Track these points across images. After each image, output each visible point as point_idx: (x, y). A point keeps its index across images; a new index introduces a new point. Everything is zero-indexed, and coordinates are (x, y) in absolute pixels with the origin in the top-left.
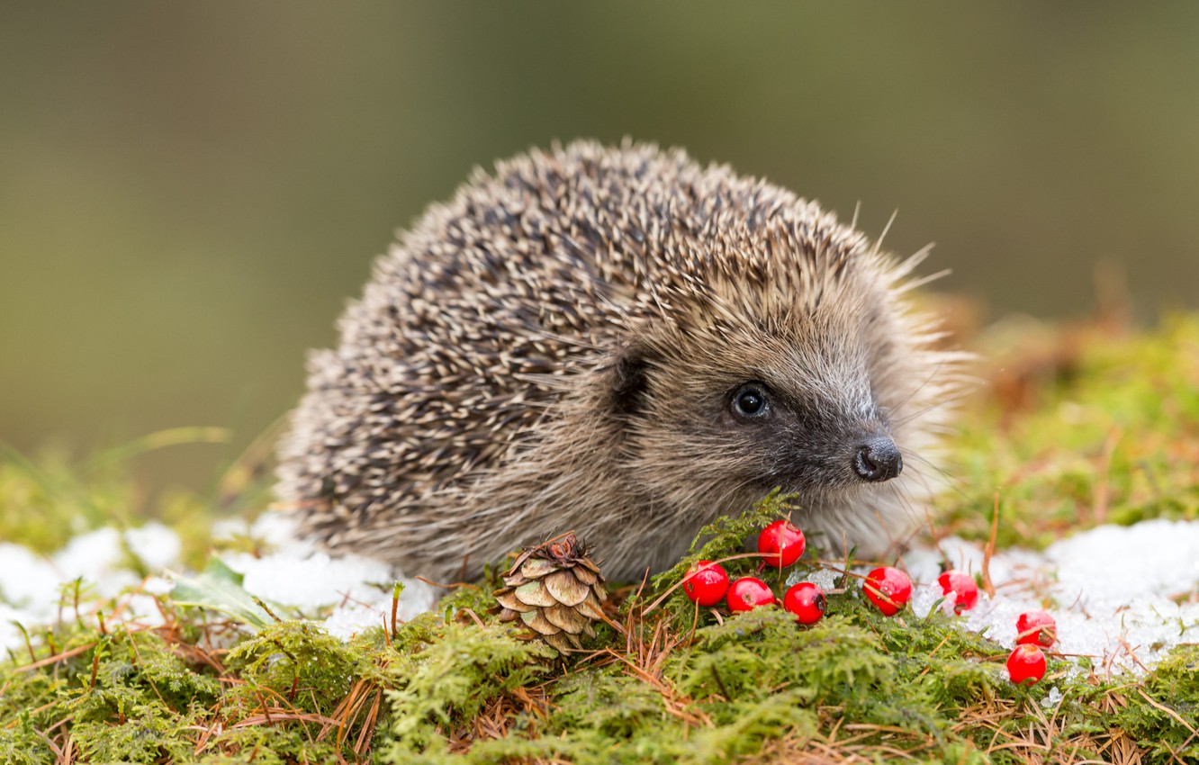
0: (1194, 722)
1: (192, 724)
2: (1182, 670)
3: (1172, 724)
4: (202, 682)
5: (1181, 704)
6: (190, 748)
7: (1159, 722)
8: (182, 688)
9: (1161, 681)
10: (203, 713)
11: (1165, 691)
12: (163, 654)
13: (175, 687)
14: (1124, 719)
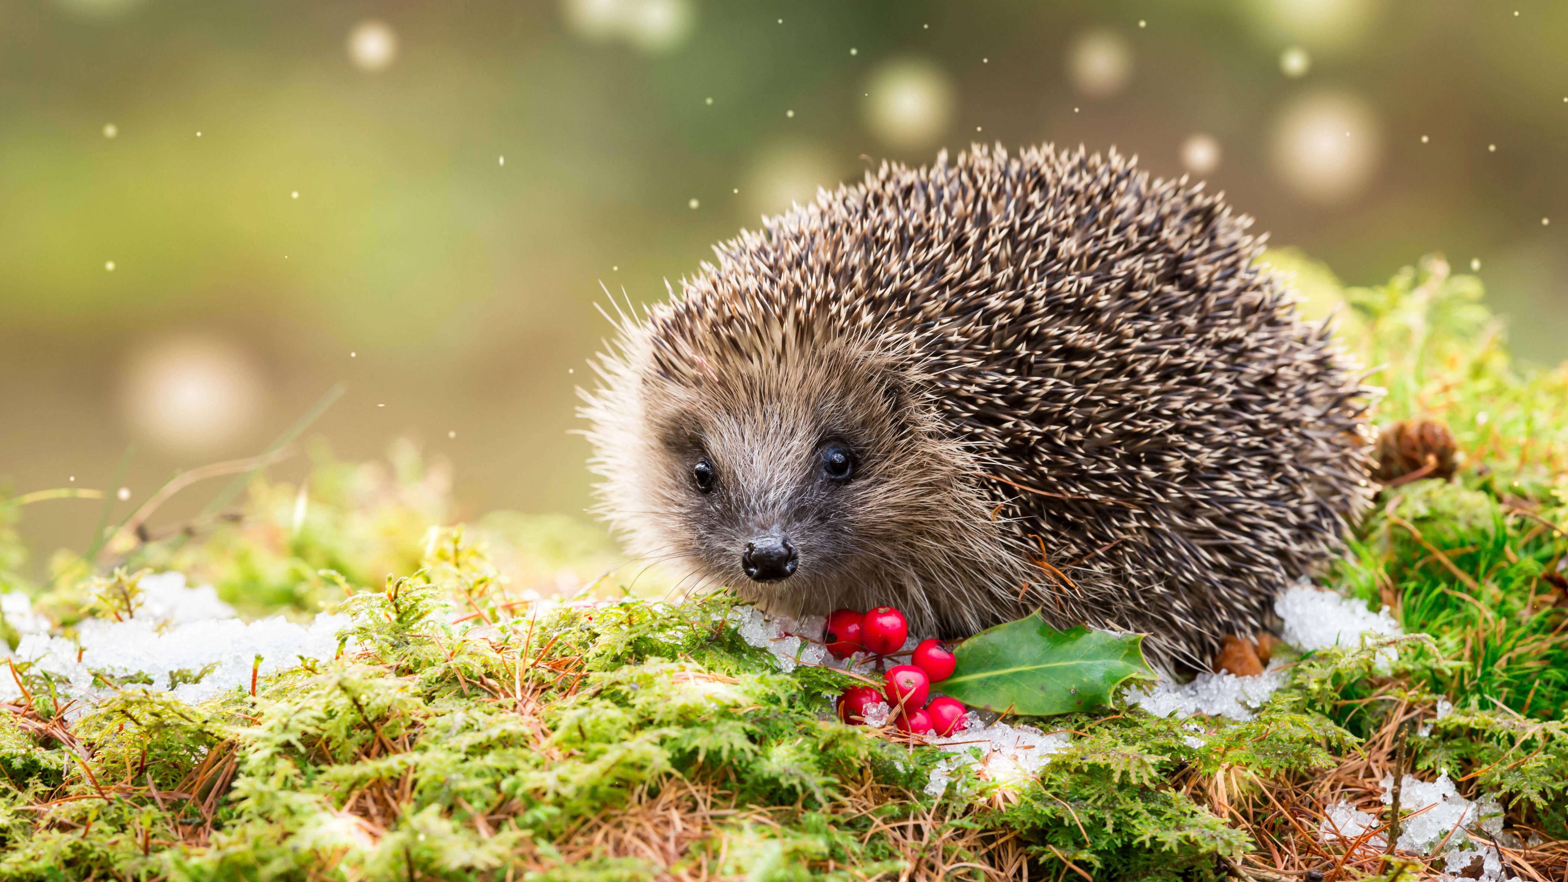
0: (1087, 821)
1: (29, 803)
2: (1075, 763)
3: (1066, 823)
4: (46, 758)
5: (1074, 801)
6: (29, 827)
7: (1051, 819)
8: (25, 765)
9: (1054, 776)
10: (41, 788)
11: (1059, 787)
12: (7, 730)
13: (17, 764)
14: (1016, 817)
